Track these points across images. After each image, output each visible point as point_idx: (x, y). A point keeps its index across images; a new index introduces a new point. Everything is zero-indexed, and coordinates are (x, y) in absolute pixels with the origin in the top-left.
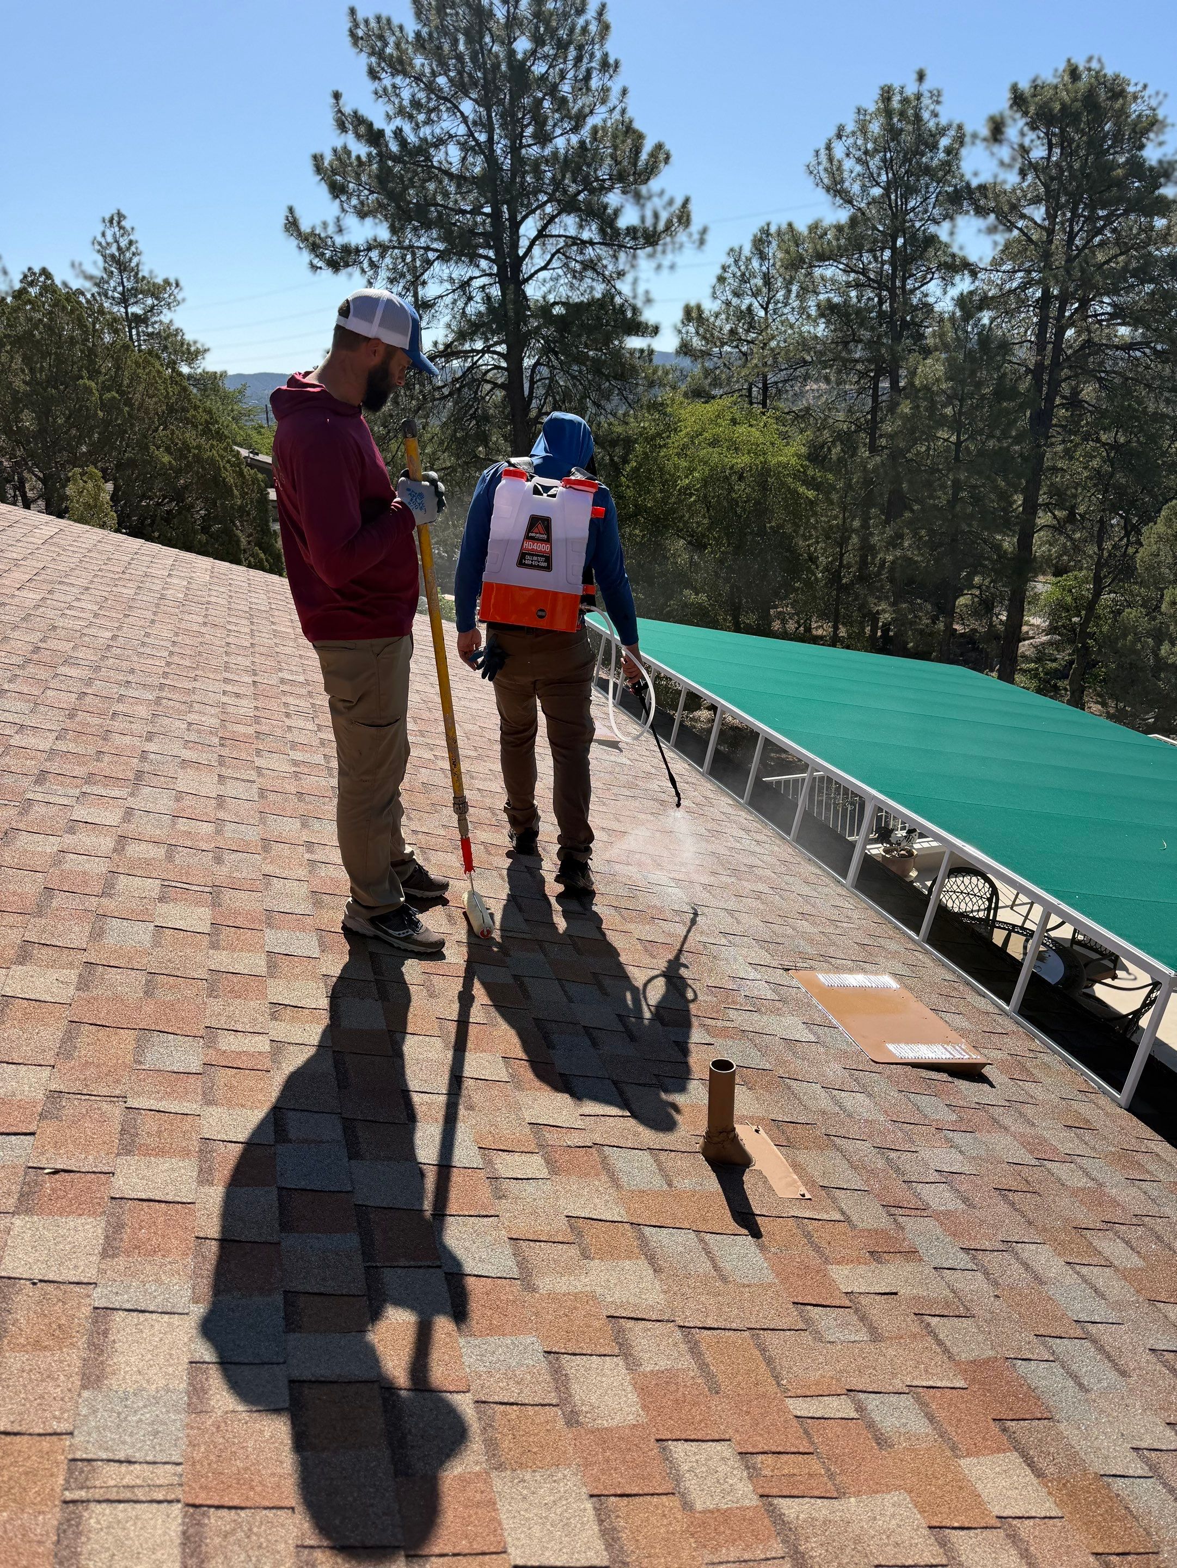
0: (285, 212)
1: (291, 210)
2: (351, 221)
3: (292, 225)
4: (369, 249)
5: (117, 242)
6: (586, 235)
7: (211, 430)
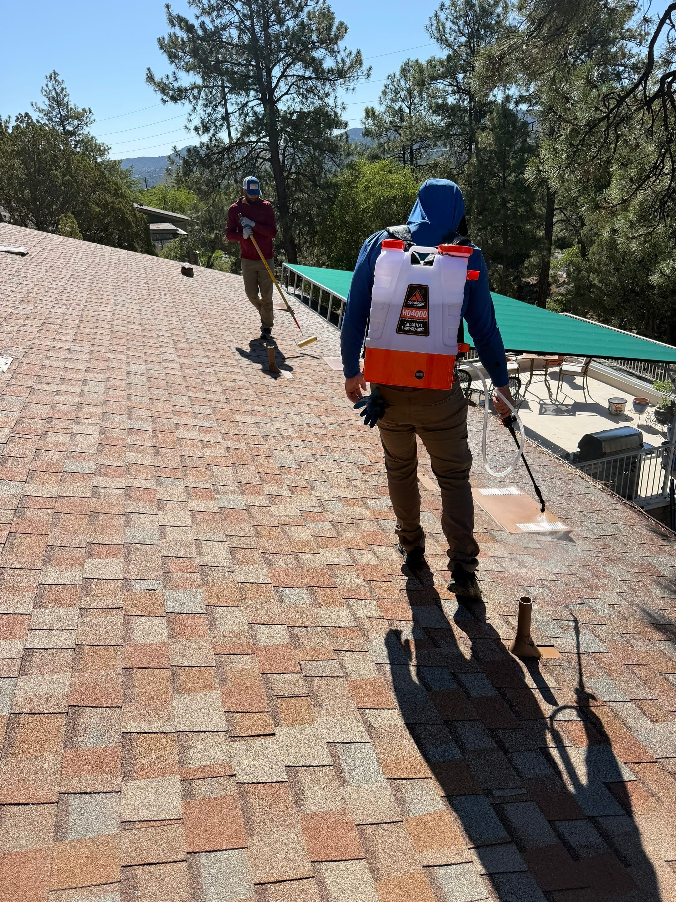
0: (146, 72)
1: (149, 70)
2: (181, 74)
3: (150, 78)
4: (192, 89)
5: (55, 89)
6: (307, 74)
7: (118, 194)
